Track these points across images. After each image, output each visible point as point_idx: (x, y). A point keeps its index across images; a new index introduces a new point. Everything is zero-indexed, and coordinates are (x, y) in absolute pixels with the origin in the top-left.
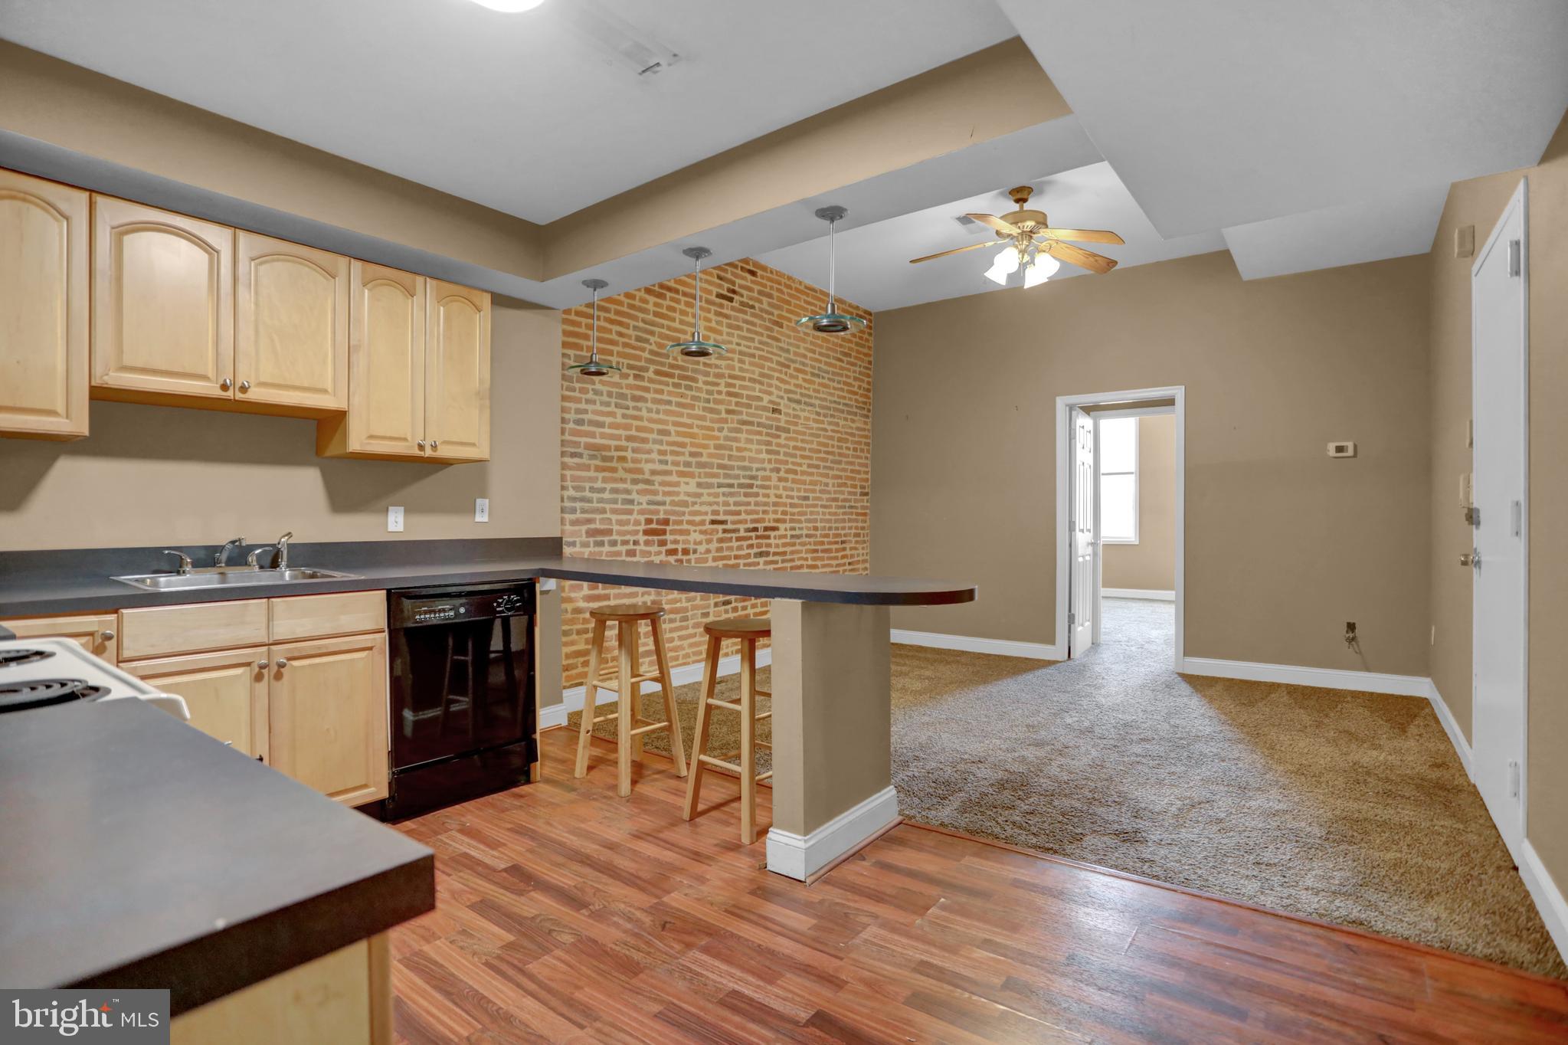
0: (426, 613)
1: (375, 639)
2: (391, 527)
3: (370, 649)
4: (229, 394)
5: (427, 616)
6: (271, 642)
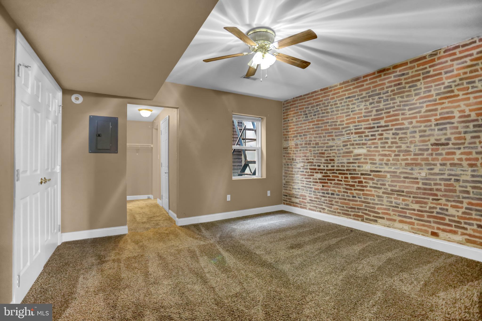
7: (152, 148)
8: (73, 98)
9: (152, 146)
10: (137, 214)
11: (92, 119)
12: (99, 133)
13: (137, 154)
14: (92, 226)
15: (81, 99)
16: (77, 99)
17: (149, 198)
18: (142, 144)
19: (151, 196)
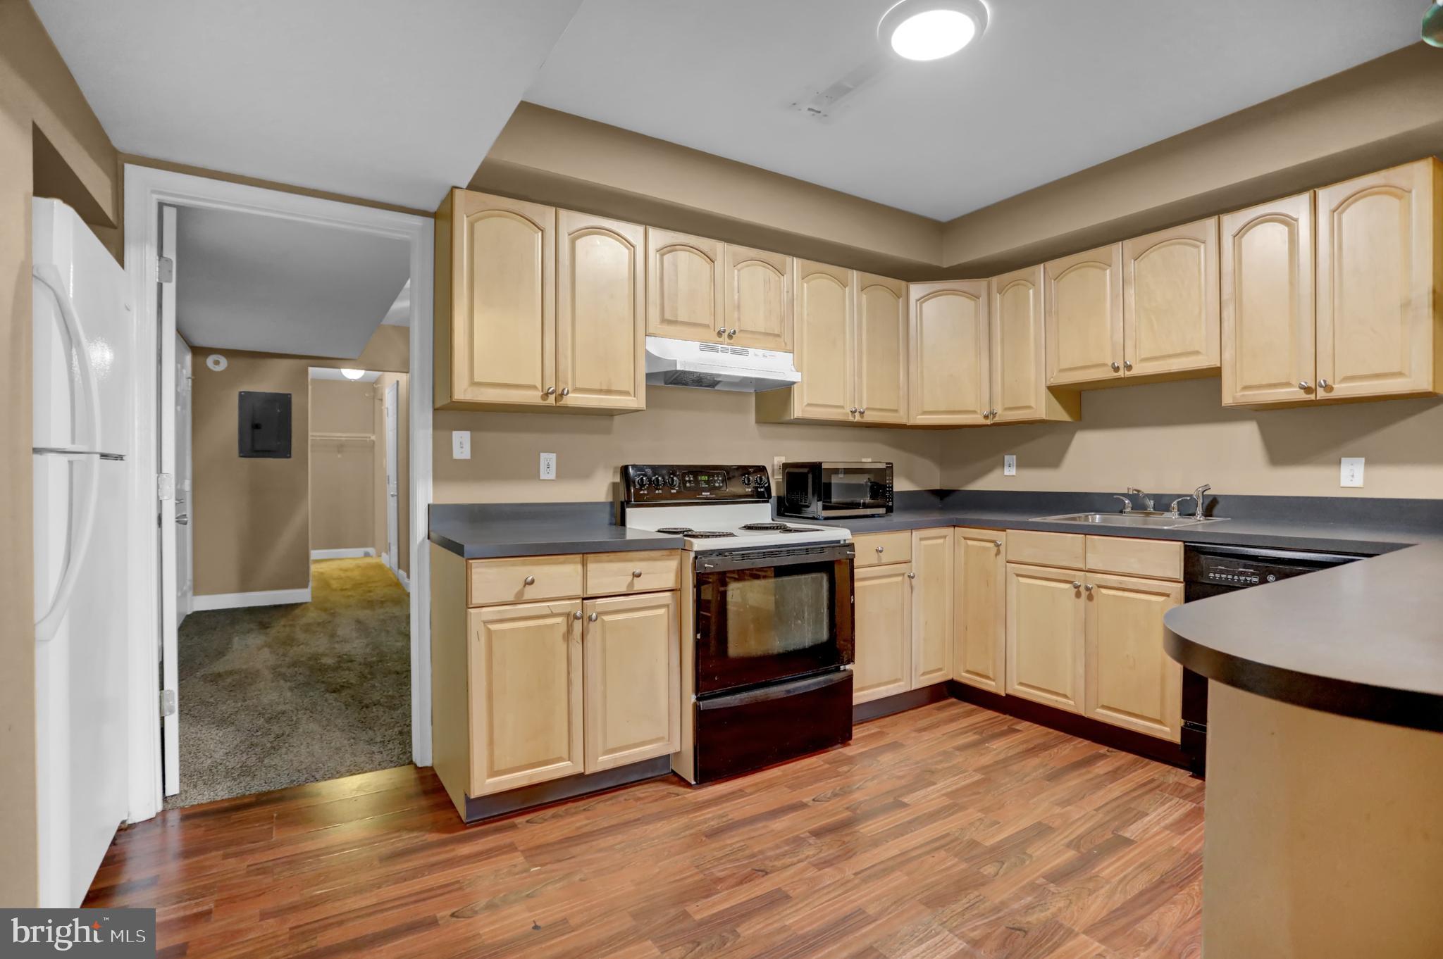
0: (1221, 572)
1: (1172, 587)
2: (1345, 481)
3: (1168, 595)
4: (1121, 374)
5: (1224, 576)
6: (1087, 569)
7: (373, 442)
8: (210, 362)
9: (373, 438)
10: (334, 579)
11: (244, 397)
12: (256, 422)
13: (339, 456)
14: (245, 585)
15: (224, 362)
16: (217, 363)
17: (367, 555)
18: (348, 435)
19: (371, 550)
